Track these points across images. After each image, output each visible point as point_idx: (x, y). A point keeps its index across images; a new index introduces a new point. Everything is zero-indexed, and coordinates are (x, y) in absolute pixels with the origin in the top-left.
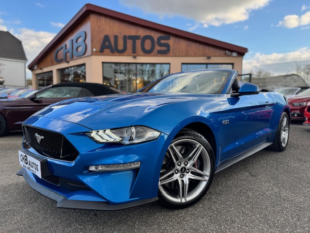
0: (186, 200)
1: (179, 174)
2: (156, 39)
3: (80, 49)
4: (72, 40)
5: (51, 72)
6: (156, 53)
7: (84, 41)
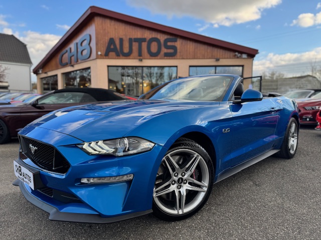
0: (183, 211)
1: (176, 185)
2: (162, 41)
3: (85, 53)
4: (77, 44)
5: (56, 75)
6: (163, 56)
7: (89, 44)
